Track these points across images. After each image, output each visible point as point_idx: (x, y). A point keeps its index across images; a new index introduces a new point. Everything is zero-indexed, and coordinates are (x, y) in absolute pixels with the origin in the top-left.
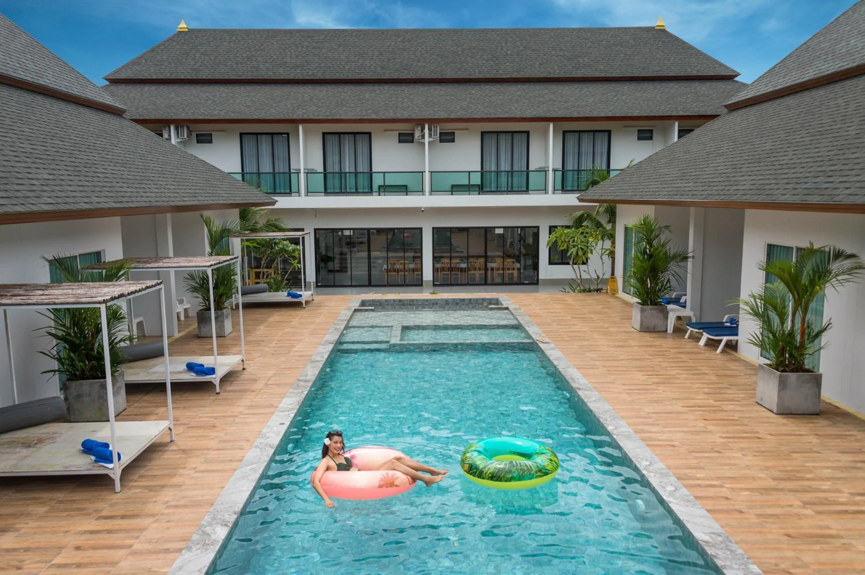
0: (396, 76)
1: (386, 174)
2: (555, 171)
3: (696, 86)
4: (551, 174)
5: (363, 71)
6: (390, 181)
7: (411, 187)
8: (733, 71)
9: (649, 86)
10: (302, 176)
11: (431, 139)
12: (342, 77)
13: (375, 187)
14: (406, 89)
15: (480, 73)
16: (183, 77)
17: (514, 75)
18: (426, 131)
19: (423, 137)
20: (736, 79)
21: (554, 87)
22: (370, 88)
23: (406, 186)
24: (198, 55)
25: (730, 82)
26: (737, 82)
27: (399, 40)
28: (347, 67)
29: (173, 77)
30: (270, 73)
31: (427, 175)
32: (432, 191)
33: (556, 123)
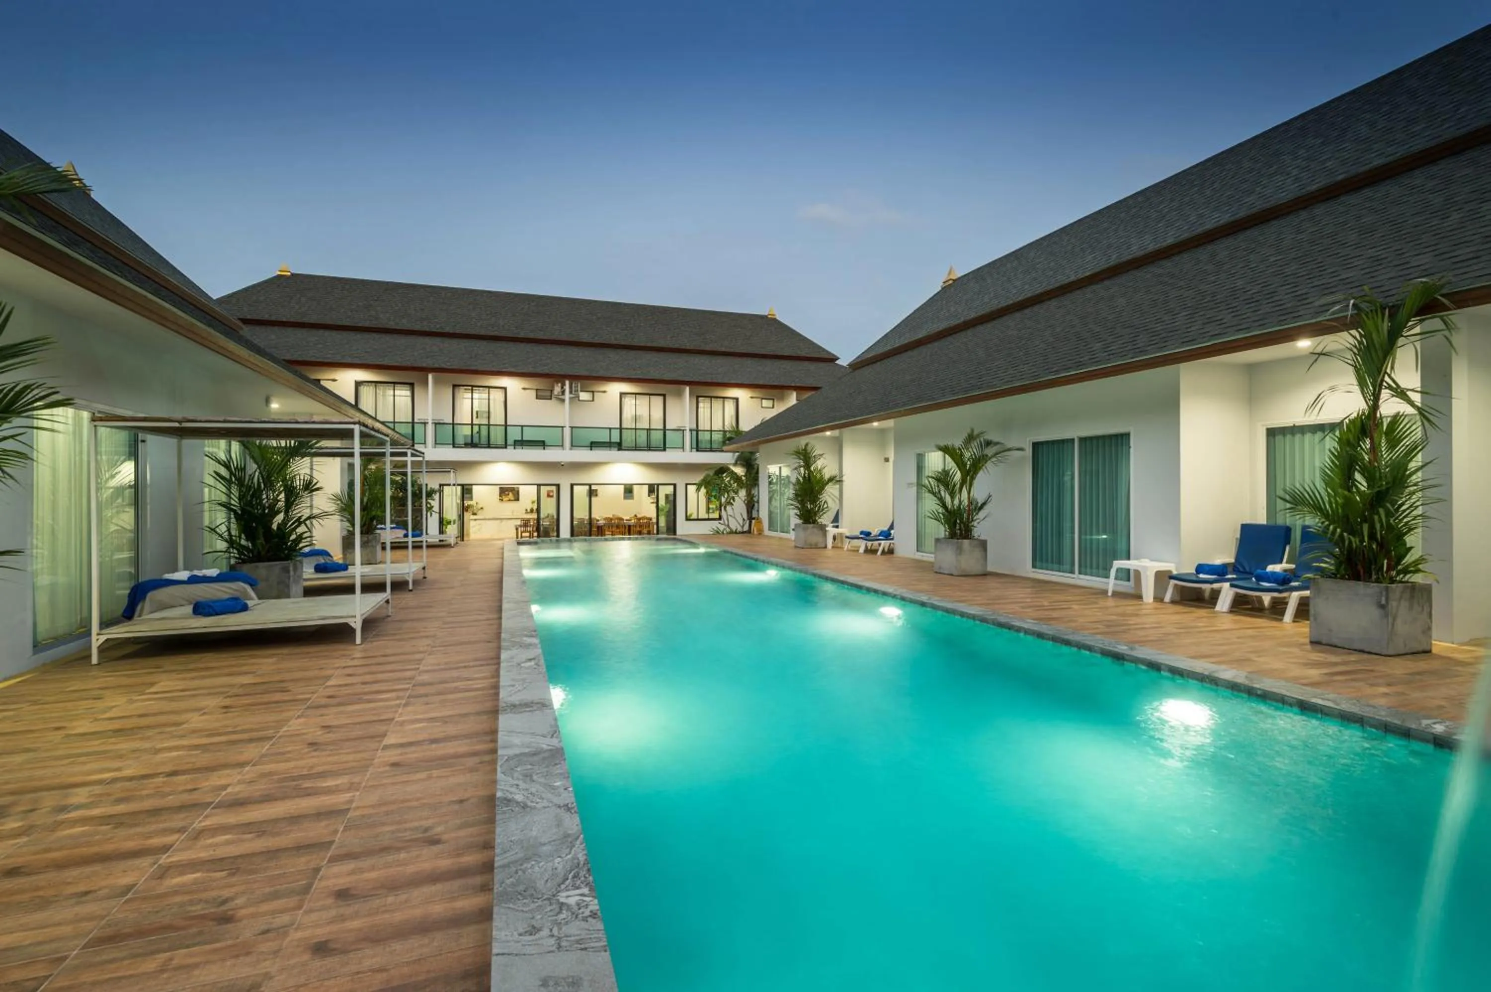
0: (531, 336)
1: (524, 428)
2: (691, 430)
3: (806, 364)
4: (687, 434)
5: (496, 328)
6: (529, 435)
7: (547, 443)
8: (833, 355)
9: (768, 362)
10: (430, 428)
11: (572, 396)
12: (473, 332)
13: (510, 441)
14: (542, 348)
15: (616, 339)
16: (284, 320)
17: (649, 345)
18: (567, 387)
19: (563, 393)
20: (837, 362)
21: (685, 357)
22: (504, 344)
23: (543, 442)
24: (303, 300)
25: (831, 364)
26: (837, 365)
27: (533, 304)
28: (479, 324)
29: (273, 318)
30: (392, 323)
31: (567, 431)
32: (573, 446)
33: (694, 387)
